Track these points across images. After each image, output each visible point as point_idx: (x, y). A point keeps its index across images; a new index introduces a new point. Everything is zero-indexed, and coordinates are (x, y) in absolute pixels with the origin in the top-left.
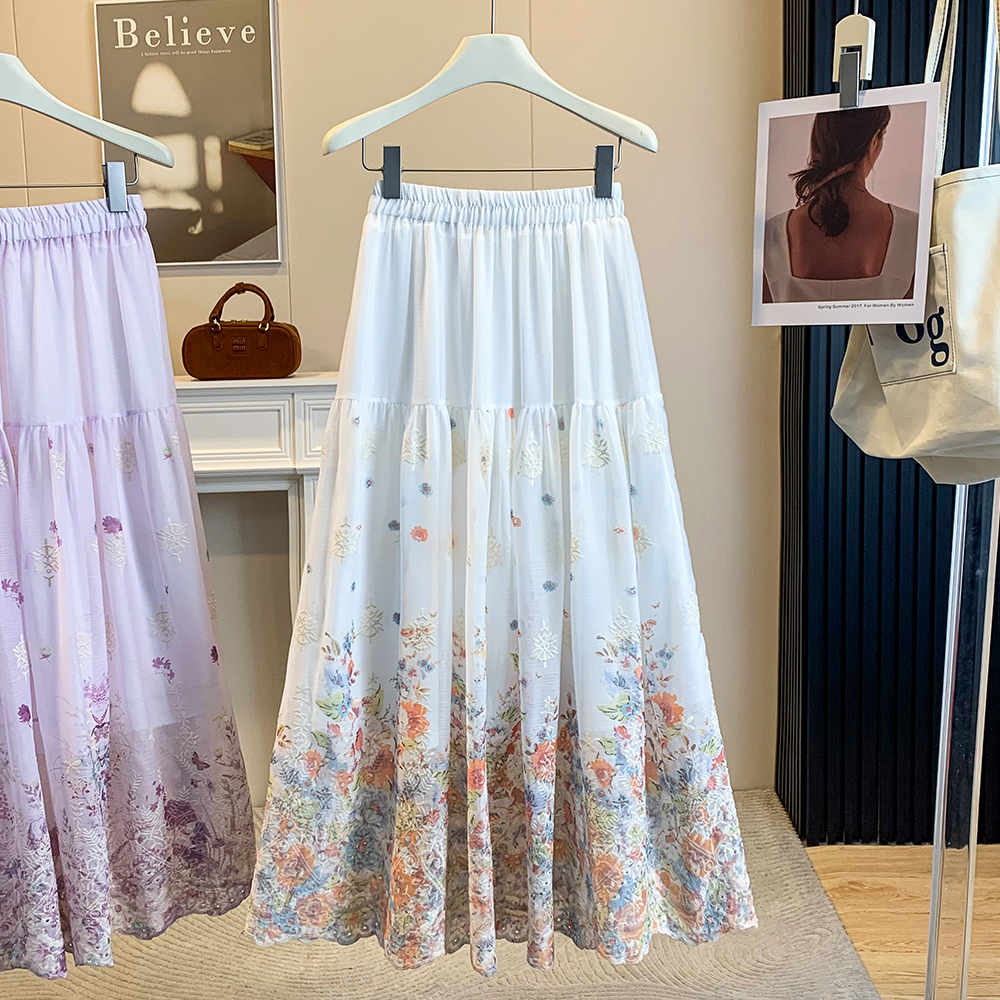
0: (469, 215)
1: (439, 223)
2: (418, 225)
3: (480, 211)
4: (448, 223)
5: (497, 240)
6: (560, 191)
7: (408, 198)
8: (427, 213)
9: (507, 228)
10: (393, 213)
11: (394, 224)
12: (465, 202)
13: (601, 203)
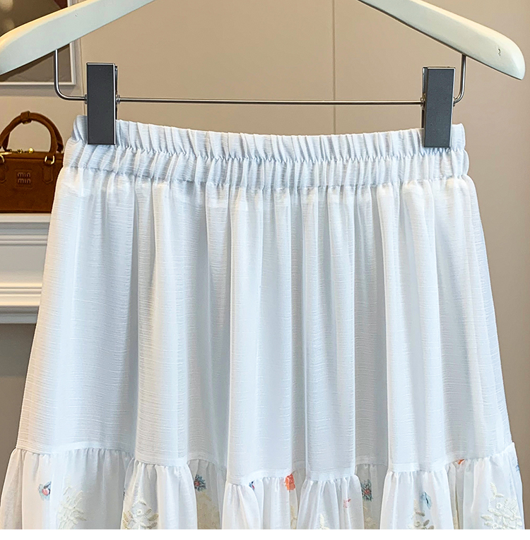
0: (224, 172)
1: (176, 183)
2: (144, 186)
3: (240, 166)
4: (191, 183)
5: (269, 210)
6: (368, 136)
7: (127, 145)
8: (157, 169)
9: (283, 191)
10: (104, 166)
11: (105, 184)
12: (217, 153)
13: (432, 156)
